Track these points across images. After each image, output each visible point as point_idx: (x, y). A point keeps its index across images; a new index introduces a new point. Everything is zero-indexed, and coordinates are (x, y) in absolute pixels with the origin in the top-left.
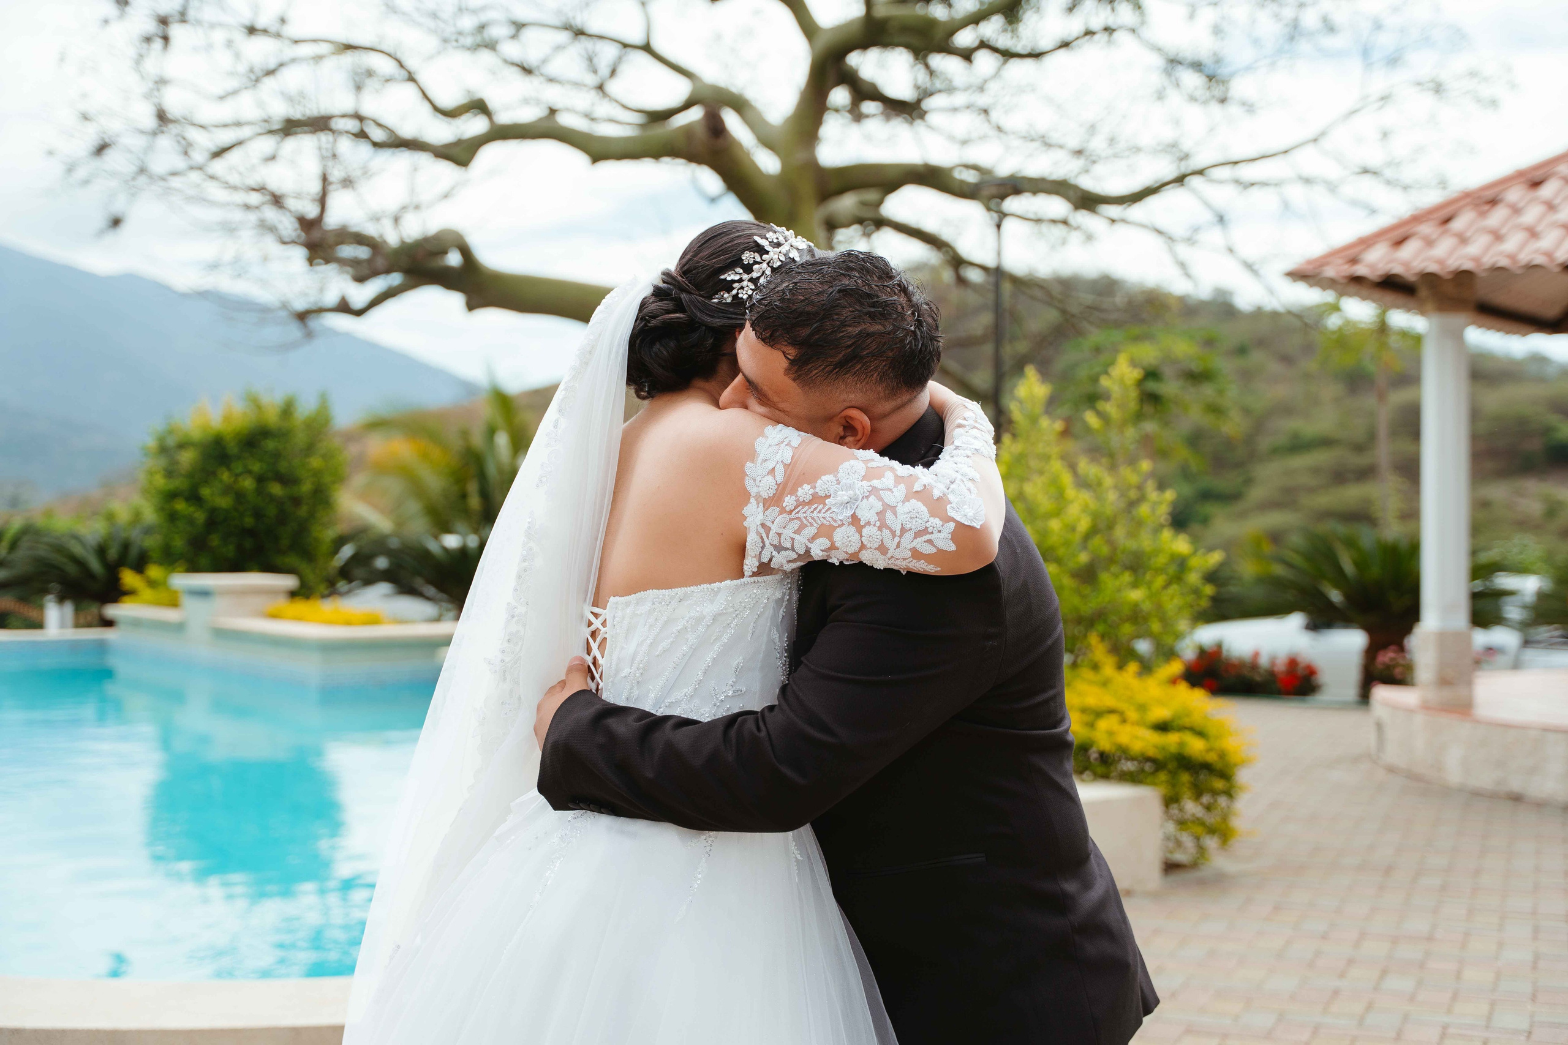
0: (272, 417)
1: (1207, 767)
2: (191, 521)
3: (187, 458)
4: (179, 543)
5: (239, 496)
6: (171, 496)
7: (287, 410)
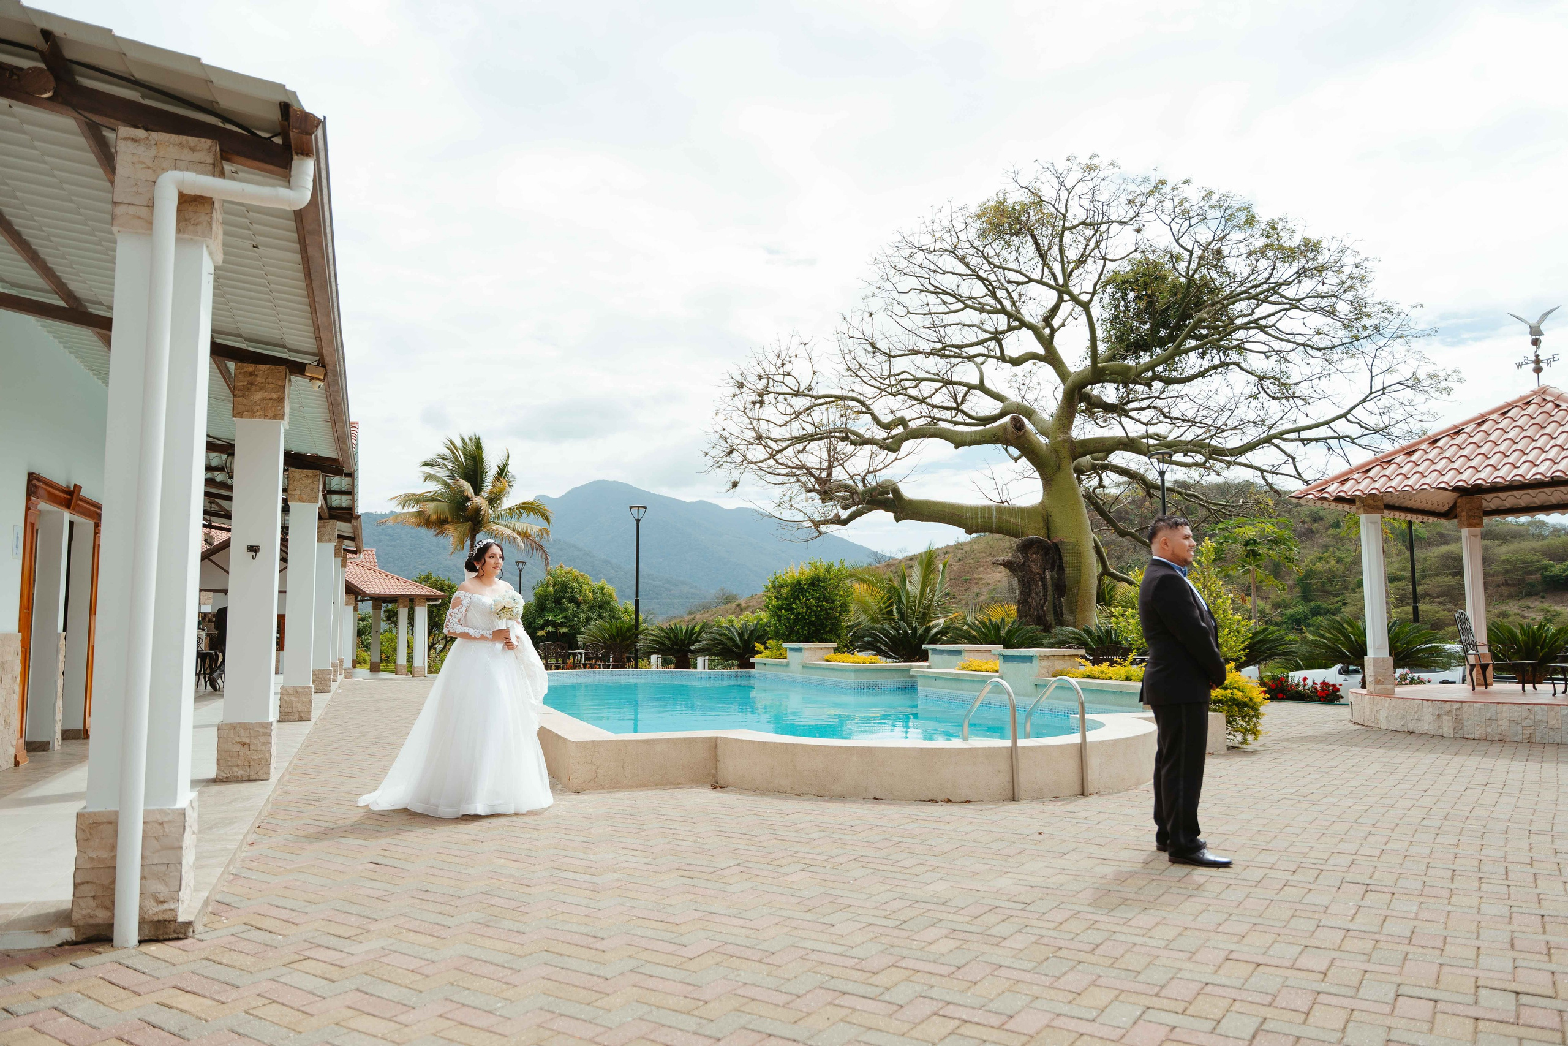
0: (821, 572)
1: (1245, 705)
2: (789, 619)
3: (785, 591)
4: (782, 629)
5: (809, 608)
6: (780, 608)
7: (828, 569)
